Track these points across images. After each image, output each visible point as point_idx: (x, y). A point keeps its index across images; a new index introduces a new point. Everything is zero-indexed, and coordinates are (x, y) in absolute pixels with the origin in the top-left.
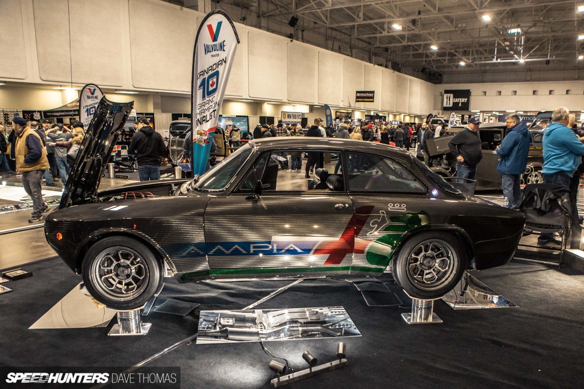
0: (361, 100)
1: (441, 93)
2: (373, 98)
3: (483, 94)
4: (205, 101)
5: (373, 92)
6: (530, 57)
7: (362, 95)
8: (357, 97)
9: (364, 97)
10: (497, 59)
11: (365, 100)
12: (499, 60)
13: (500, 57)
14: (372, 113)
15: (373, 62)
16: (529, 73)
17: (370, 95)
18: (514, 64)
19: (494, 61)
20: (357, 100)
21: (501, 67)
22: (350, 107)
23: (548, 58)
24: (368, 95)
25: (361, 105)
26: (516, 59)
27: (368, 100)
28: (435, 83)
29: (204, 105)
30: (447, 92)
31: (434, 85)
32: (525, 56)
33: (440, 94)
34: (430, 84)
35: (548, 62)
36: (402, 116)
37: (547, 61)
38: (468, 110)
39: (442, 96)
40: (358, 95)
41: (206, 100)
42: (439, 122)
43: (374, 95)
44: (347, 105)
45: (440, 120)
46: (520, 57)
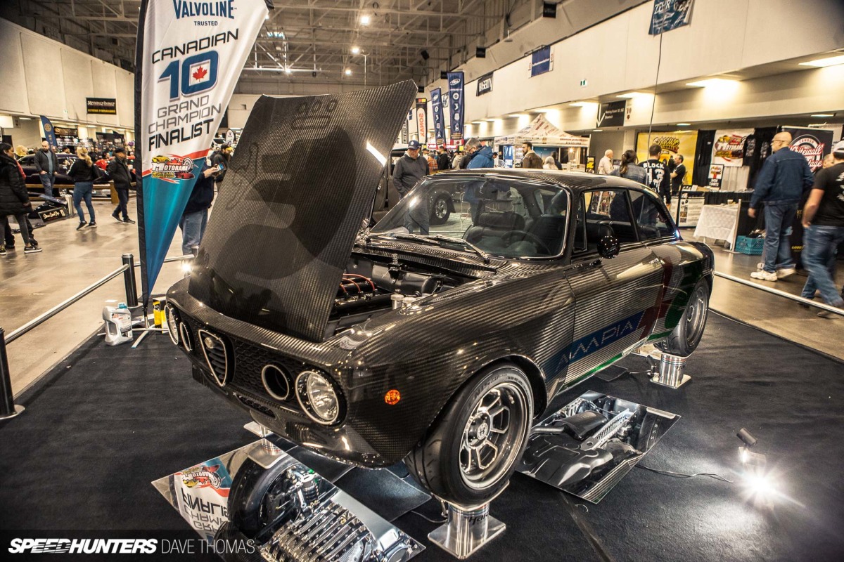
0: (97, 111)
2: (114, 108)
3: (243, 107)
4: (178, 103)
5: (113, 101)
6: (296, 66)
7: (97, 103)
8: (89, 107)
9: (100, 107)
10: (258, 67)
11: (103, 111)
12: (260, 67)
13: (263, 64)
14: (104, 130)
15: (96, 55)
16: (291, 85)
17: (110, 104)
18: (279, 73)
19: (255, 68)
20: (89, 110)
21: (261, 76)
22: (77, 121)
23: (315, 70)
24: (106, 104)
25: (94, 118)
26: (281, 68)
27: (107, 111)
29: (175, 111)
32: (289, 65)
35: (314, 74)
37: (313, 72)
38: (227, 127)
40: (90, 103)
41: (181, 101)
43: (115, 105)
44: (73, 118)
46: (284, 66)
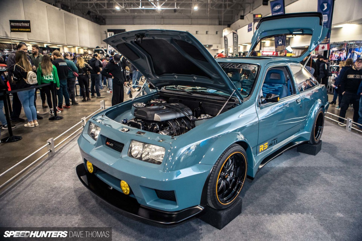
1: (106, 32)
2: (29, 27)
5: (28, 22)
6: (164, 6)
9: (20, 27)
10: (142, 7)
11: (22, 30)
13: (144, 5)
17: (26, 25)
19: (140, 8)
20: (12, 29)
23: (175, 8)
24: (23, 24)
26: (155, 7)
28: (101, 24)
30: (109, 31)
31: (100, 26)
32: (160, 5)
33: (104, 32)
34: (96, 25)
36: (77, 48)
37: (175, 10)
39: (106, 33)
42: (100, 52)
43: (30, 25)
45: (101, 50)
